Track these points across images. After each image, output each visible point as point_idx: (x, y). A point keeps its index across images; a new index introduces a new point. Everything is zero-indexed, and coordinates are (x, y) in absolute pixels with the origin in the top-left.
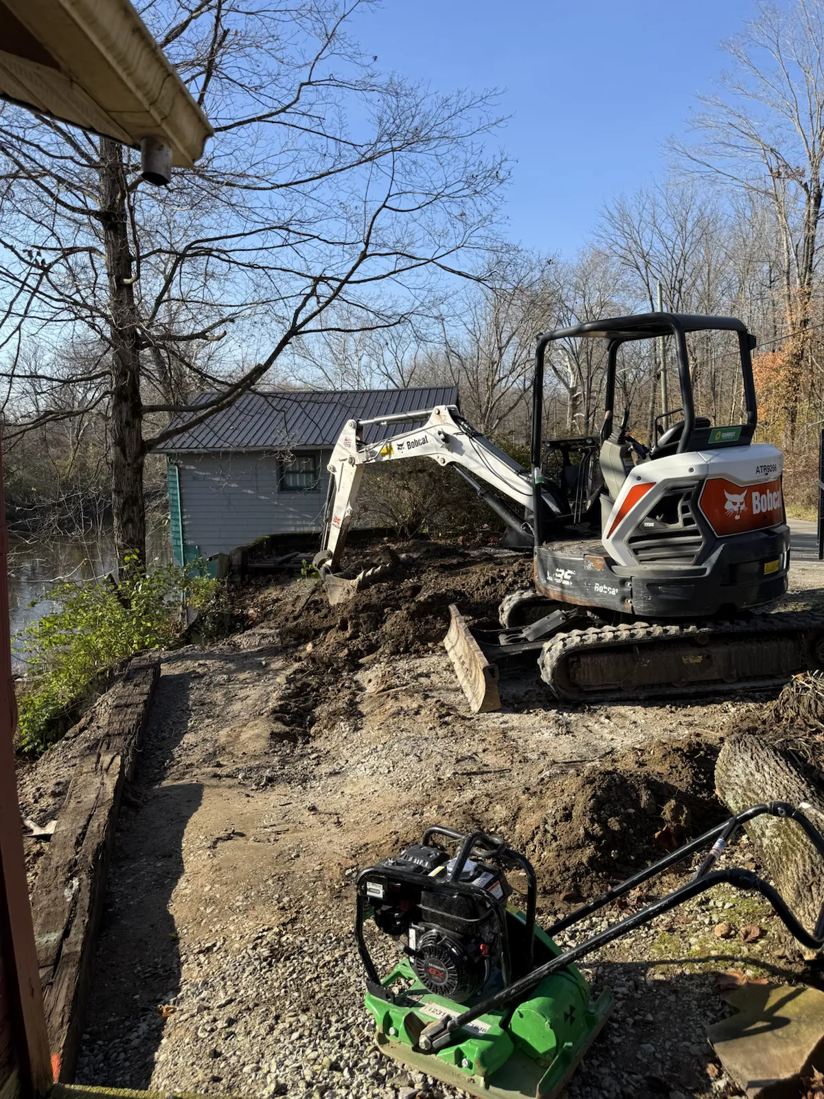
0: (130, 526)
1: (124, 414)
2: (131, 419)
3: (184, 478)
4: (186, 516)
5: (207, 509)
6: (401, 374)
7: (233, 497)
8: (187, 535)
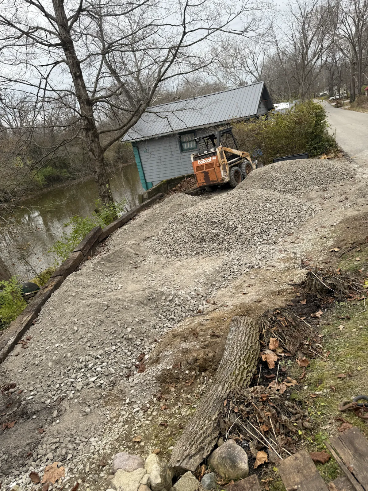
1: (91, 137)
2: (93, 138)
3: (140, 152)
4: (144, 169)
5: (152, 165)
6: (257, 70)
7: (162, 158)
8: (146, 178)
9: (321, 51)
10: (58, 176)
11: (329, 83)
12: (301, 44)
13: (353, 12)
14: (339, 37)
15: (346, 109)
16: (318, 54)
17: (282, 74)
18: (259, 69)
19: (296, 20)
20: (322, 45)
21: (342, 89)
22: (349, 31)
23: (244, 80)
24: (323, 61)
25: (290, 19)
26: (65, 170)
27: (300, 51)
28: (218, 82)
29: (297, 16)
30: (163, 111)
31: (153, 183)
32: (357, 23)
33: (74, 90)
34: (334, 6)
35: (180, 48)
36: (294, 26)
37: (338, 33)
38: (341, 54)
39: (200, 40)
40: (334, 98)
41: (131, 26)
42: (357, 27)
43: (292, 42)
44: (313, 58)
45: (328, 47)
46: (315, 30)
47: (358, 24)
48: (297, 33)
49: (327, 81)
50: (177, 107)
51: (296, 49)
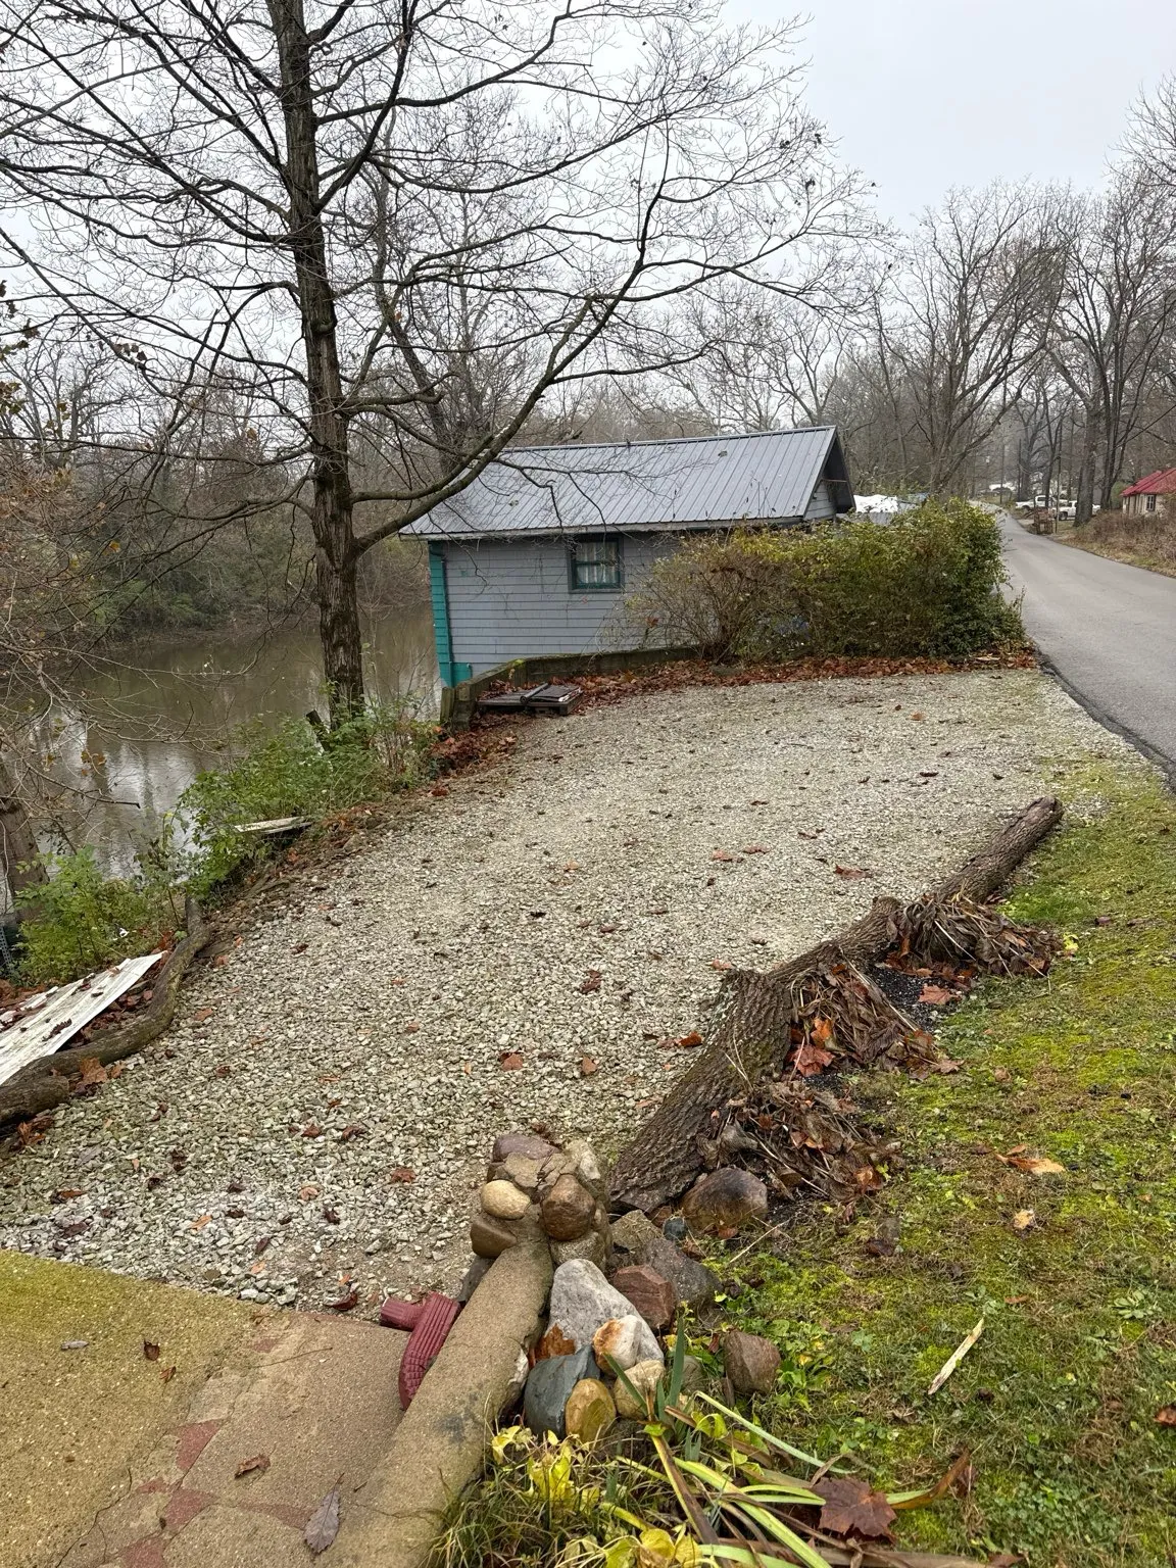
0: (341, 650)
1: (329, 505)
2: (336, 511)
3: (450, 573)
4: (454, 623)
5: (479, 615)
6: (814, 390)
7: (511, 598)
8: (456, 649)
9: (1005, 367)
10: (159, 610)
11: (1020, 460)
12: (951, 337)
13: (1108, 272)
14: (1063, 335)
15: (1060, 542)
16: (997, 373)
17: (888, 410)
18: (821, 389)
19: (944, 269)
20: (1010, 350)
21: (1054, 483)
22: (1092, 322)
23: (771, 414)
24: (1008, 396)
25: (928, 263)
26: (186, 597)
27: (944, 358)
28: (694, 407)
29: (948, 257)
30: (544, 466)
31: (475, 667)
32: (1116, 302)
33: (303, 369)
34: (1057, 249)
35: (621, 303)
36: (935, 283)
37: (1060, 324)
38: (1064, 385)
39: (676, 290)
40: (1029, 503)
41: (465, 210)
42: (1115, 314)
43: (924, 328)
44: (982, 381)
45: (1028, 357)
46: (994, 303)
47: (1120, 305)
48: (941, 305)
49: (1015, 452)
50: (585, 460)
51: (934, 350)
